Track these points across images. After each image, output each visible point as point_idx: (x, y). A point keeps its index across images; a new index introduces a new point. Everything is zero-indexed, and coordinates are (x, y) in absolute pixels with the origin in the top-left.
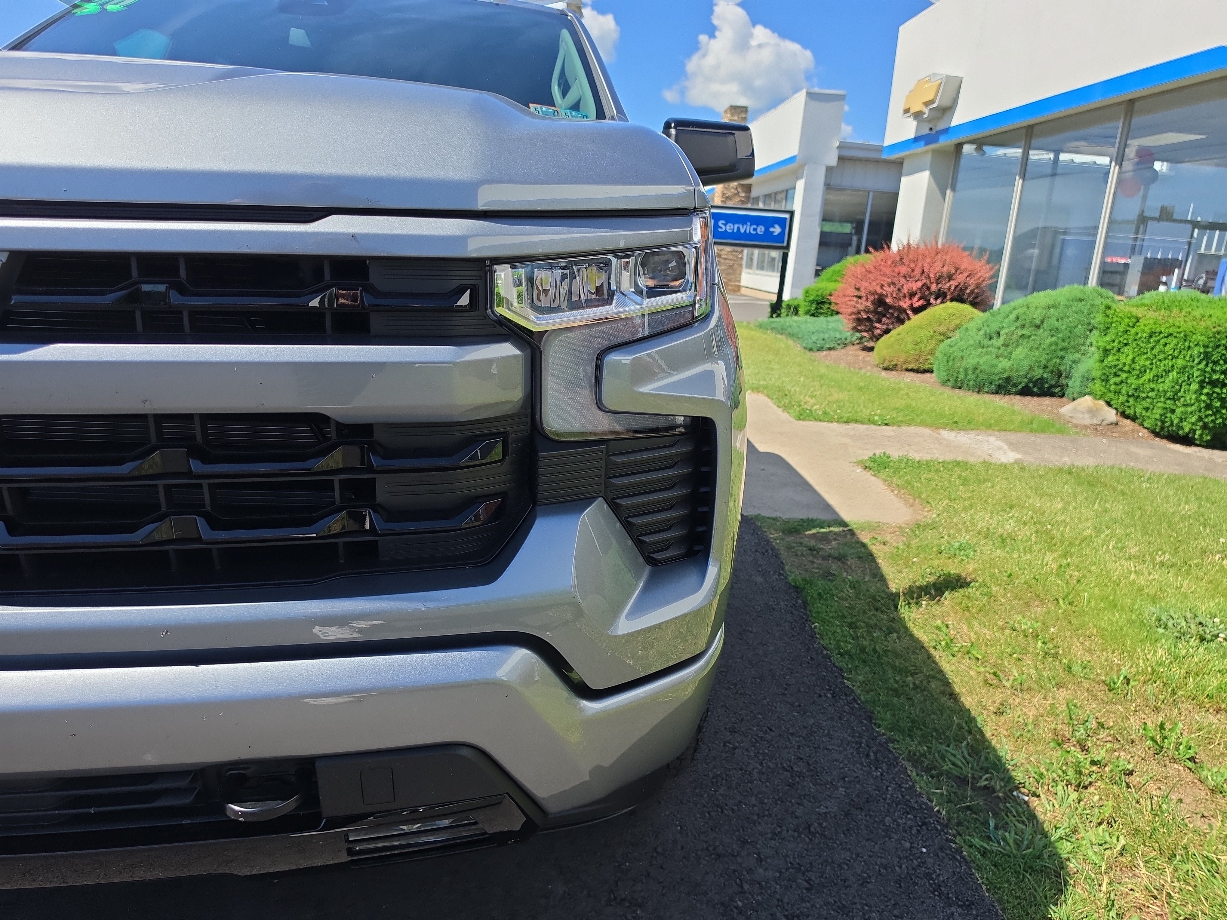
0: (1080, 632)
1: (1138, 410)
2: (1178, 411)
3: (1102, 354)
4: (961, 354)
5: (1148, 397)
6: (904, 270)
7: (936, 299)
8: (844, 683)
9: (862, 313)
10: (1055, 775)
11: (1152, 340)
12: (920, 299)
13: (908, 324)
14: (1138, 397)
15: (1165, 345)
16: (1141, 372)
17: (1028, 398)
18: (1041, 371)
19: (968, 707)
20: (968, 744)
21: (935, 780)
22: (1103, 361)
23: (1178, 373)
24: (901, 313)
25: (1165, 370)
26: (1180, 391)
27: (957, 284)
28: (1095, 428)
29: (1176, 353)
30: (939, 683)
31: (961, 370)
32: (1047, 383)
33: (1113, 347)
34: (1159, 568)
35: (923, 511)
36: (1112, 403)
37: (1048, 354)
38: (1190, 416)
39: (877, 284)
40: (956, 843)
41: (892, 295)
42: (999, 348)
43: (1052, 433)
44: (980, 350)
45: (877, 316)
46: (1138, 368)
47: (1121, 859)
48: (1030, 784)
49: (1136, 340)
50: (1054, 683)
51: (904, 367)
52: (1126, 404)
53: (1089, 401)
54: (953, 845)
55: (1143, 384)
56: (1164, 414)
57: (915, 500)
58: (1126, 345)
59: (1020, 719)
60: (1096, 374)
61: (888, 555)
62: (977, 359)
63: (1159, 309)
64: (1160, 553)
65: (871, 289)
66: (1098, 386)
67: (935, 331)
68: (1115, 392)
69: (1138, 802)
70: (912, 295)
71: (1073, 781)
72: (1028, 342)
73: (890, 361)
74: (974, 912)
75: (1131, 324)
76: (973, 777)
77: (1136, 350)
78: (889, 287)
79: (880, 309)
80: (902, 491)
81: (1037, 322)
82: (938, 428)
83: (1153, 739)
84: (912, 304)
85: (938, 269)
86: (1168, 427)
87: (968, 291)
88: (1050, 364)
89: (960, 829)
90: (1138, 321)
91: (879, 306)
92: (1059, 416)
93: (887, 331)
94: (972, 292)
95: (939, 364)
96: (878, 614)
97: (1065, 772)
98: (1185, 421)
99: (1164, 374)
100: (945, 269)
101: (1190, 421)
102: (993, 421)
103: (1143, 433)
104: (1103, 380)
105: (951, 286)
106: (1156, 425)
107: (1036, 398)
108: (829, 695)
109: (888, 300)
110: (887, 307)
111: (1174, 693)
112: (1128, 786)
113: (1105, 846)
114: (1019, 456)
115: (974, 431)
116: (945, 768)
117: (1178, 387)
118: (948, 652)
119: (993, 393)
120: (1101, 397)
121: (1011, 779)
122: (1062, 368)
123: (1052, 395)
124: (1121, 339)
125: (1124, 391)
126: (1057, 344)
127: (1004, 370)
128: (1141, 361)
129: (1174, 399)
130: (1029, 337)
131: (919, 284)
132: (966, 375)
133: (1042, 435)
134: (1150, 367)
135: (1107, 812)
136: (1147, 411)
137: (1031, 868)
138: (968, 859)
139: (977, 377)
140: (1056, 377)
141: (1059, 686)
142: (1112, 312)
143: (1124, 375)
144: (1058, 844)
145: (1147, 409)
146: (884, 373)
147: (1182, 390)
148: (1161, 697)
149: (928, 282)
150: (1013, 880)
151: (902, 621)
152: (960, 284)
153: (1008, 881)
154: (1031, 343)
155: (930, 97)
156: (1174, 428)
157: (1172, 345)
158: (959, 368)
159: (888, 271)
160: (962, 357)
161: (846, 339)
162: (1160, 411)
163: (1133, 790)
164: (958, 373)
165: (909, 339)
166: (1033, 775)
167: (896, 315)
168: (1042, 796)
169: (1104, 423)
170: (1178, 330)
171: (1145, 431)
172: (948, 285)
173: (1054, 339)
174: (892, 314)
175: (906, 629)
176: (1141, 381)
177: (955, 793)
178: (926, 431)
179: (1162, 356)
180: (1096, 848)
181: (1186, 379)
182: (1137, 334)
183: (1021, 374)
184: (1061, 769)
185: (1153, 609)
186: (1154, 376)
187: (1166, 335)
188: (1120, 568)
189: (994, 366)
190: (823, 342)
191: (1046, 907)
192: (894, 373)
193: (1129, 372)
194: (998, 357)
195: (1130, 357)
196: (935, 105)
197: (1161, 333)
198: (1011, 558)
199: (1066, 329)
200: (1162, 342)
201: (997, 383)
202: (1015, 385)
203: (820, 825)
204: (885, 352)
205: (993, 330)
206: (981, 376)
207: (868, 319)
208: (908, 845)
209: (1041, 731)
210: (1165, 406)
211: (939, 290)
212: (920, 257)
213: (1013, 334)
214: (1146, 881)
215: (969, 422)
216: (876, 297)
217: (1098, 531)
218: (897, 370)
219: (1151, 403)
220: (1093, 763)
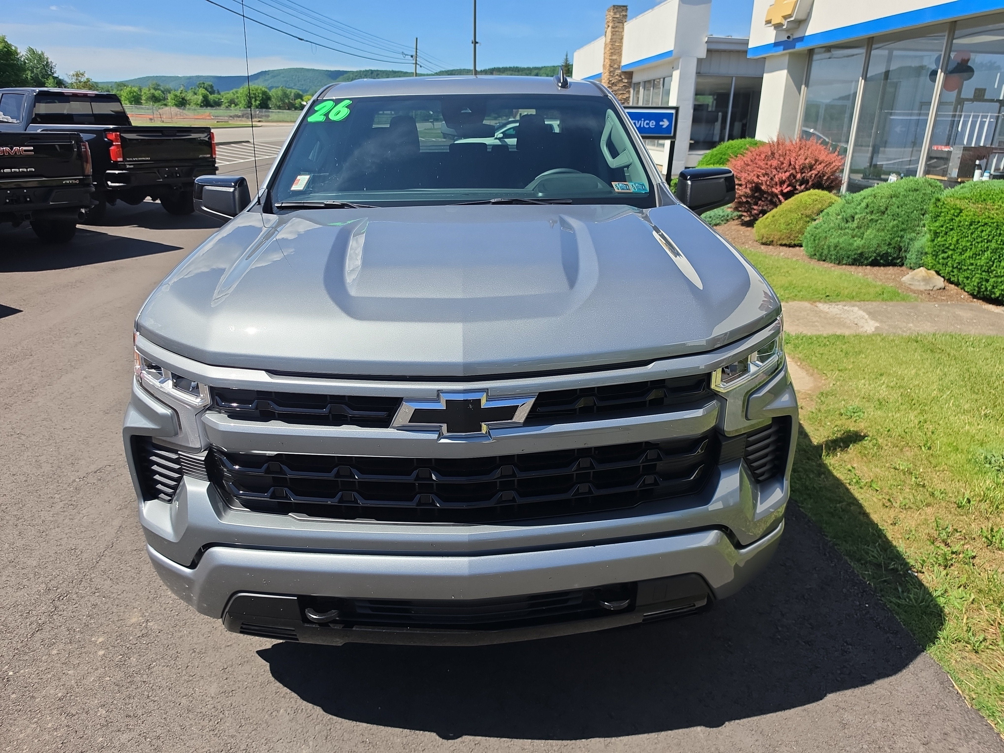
0: (937, 468)
1: (961, 279)
2: (992, 280)
3: (933, 236)
4: (824, 235)
5: (968, 269)
6: (775, 163)
7: (800, 185)
8: (800, 510)
9: (743, 198)
10: (931, 561)
11: (972, 227)
12: (788, 186)
13: (780, 208)
14: (961, 269)
15: (982, 231)
16: (963, 251)
17: (876, 268)
18: (886, 248)
19: (876, 522)
20: (879, 544)
21: (863, 566)
22: (934, 240)
23: (991, 253)
24: (773, 197)
25: (982, 250)
26: (993, 266)
27: (817, 173)
28: (928, 293)
29: (990, 238)
30: (856, 507)
31: (825, 247)
32: (891, 256)
33: (942, 231)
34: (984, 419)
35: (822, 380)
36: (941, 272)
37: (891, 234)
38: (1000, 284)
39: (754, 175)
40: (882, 601)
41: (766, 183)
42: (854, 230)
43: (897, 301)
44: (840, 231)
45: (754, 200)
46: (961, 247)
47: (972, 605)
48: (918, 566)
49: (959, 226)
50: (924, 504)
51: (779, 243)
52: (952, 273)
53: (923, 271)
54: (881, 602)
55: (964, 259)
56: (981, 282)
57: (814, 370)
58: (952, 229)
59: (908, 528)
60: (929, 250)
61: (807, 417)
62: (838, 239)
63: (977, 202)
64: (984, 408)
65: (749, 178)
66: (929, 259)
67: (802, 214)
68: (943, 264)
69: (979, 574)
70: (782, 183)
71: (942, 564)
72: (876, 225)
73: (767, 238)
74: (899, 636)
75: (956, 214)
76: (885, 564)
77: (959, 234)
78: (764, 177)
79: (756, 194)
80: (804, 363)
81: (882, 209)
82: (815, 302)
83: (986, 537)
84: (782, 190)
85: (802, 162)
86: (983, 292)
87: (825, 178)
88: (893, 242)
89: (883, 593)
90: (961, 212)
91: (756, 192)
92: (901, 284)
93: (764, 212)
94: (829, 178)
95: (807, 242)
96: (810, 462)
97: (937, 559)
98: (997, 288)
99: (981, 253)
100: (807, 161)
101: (1000, 288)
102: (854, 294)
103: (964, 295)
104: (934, 255)
105: (812, 174)
106: (974, 290)
107: (882, 268)
108: (794, 519)
109: (763, 187)
110: (762, 192)
111: (997, 507)
112: (974, 565)
113: (963, 599)
114: (877, 324)
115: (841, 303)
116: (869, 559)
117: (991, 263)
118: (857, 486)
119: (850, 265)
120: (932, 268)
121: (907, 564)
122: (902, 245)
123: (894, 265)
124: (948, 225)
125: (949, 264)
126: (898, 227)
127: (859, 247)
128: (963, 243)
129: (988, 271)
130: (877, 221)
131: (788, 174)
132: (829, 251)
133: (891, 303)
134: (970, 247)
135: (964, 580)
136: (967, 280)
137: (925, 612)
138: (891, 609)
139: (838, 252)
140: (897, 252)
141: (928, 505)
142: (941, 204)
143: (950, 253)
144: (938, 599)
145: (967, 278)
146: (763, 247)
147: (994, 265)
148: (990, 510)
149: (795, 173)
150: (916, 619)
151: (825, 466)
152: (819, 172)
153: (913, 620)
154: (878, 226)
155: (789, 13)
156: (988, 293)
157: (987, 232)
158: (823, 245)
159: (762, 164)
160: (826, 237)
161: (728, 216)
162: (977, 280)
163: (976, 567)
164: (823, 249)
165: (782, 221)
166: (919, 561)
167: (769, 198)
168: (926, 573)
169: (935, 288)
170: (992, 221)
171: (966, 294)
172: (810, 174)
173: (895, 222)
174: (767, 198)
175: (830, 473)
176: (963, 257)
177: (876, 573)
178: (806, 304)
179: (979, 240)
180: (959, 601)
181: (997, 257)
182: (960, 222)
183: (871, 250)
184: (935, 557)
185: (981, 451)
186: (973, 254)
187: (983, 224)
188: (958, 421)
189: (851, 244)
190: (710, 219)
191: (936, 632)
192: (771, 247)
193: (954, 250)
194: (853, 237)
195: (955, 239)
196: (792, 19)
197: (979, 222)
198: (887, 416)
199: (905, 214)
200: (979, 229)
201: (853, 257)
202: (867, 259)
203: (809, 595)
204: (763, 231)
205: (848, 215)
206: (841, 252)
207: (747, 202)
208: (858, 603)
209: (920, 534)
210: (981, 276)
211: (803, 178)
212: (788, 152)
213: (864, 219)
214: (987, 617)
215: (838, 295)
216: (754, 185)
217: (941, 391)
218: (773, 245)
219: (971, 274)
220: (953, 553)
